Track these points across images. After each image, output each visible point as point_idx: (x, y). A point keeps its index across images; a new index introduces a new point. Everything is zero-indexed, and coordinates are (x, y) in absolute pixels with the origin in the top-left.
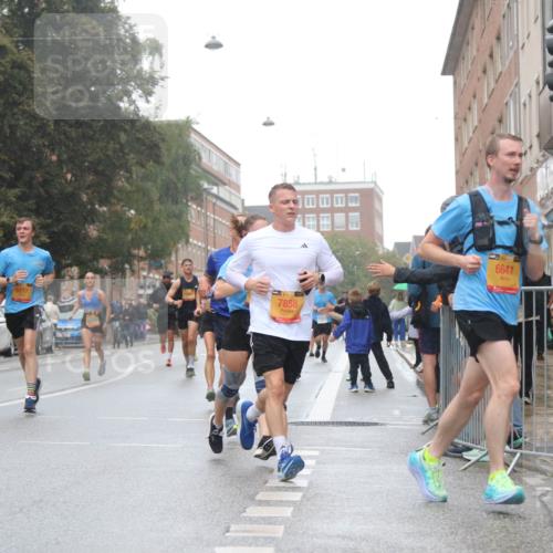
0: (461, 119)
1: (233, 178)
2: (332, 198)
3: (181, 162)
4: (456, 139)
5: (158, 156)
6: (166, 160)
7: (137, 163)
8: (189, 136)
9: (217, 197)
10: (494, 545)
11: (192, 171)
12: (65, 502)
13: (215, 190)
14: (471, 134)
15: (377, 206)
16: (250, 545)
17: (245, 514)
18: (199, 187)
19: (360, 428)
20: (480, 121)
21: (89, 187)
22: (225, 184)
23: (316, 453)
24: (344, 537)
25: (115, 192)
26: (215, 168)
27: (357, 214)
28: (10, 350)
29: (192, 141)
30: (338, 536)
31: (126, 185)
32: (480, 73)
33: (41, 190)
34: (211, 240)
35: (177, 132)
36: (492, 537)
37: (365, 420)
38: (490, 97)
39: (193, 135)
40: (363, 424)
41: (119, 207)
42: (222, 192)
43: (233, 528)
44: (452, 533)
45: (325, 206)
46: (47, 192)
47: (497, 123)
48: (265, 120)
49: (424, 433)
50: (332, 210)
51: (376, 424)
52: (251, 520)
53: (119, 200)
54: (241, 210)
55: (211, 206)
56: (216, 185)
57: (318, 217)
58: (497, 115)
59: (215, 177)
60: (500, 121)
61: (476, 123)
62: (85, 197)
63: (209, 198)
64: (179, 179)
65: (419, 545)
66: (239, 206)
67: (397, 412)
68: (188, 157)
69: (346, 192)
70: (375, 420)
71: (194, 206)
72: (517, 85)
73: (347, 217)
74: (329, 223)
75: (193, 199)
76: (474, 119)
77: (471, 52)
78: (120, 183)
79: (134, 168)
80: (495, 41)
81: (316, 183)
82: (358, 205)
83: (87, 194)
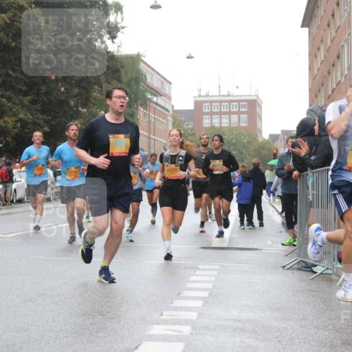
0: (313, 55)
1: (167, 92)
2: (230, 105)
3: (133, 81)
4: (310, 69)
5: (119, 77)
6: (125, 79)
7: (106, 81)
8: (139, 65)
9: (156, 104)
10: (331, 327)
11: (141, 87)
12: (58, 295)
13: (155, 99)
14: (319, 65)
15: (258, 110)
16: (175, 324)
17: (172, 305)
18: (145, 97)
19: (246, 251)
20: (325, 57)
21: (75, 97)
22: (161, 95)
23: (218, 267)
24: (235, 321)
25: (92, 100)
26: (156, 85)
27: (246, 116)
28: (24, 199)
29: (141, 67)
30: (232, 319)
31: (99, 95)
32: (326, 27)
33: (45, 98)
34: (152, 131)
35: (131, 61)
36: (329, 322)
37: (250, 246)
38: (332, 42)
39: (142, 64)
40: (248, 249)
41: (94, 110)
42: (160, 100)
43: (165, 313)
44: (304, 319)
45: (225, 110)
46: (48, 99)
47: (336, 58)
48: (188, 55)
49: (286, 256)
50: (230, 113)
51: (256, 249)
52: (176, 309)
53: (94, 105)
54: (171, 112)
55: (152, 109)
56: (156, 96)
57: (220, 117)
58: (336, 54)
59: (156, 91)
60: (338, 57)
61: (323, 58)
62: (72, 103)
63: (152, 104)
64: (132, 92)
65: (283, 326)
66: (171, 110)
67: (269, 242)
68: (138, 78)
69: (239, 101)
70: (255, 247)
71: (142, 109)
72: (349, 34)
73: (239, 118)
74: (228, 121)
75: (141, 105)
76: (321, 56)
77: (320, 12)
78: (95, 94)
79: (104, 85)
80: (335, 6)
81: (219, 96)
82: (246, 110)
83: (74, 101)
